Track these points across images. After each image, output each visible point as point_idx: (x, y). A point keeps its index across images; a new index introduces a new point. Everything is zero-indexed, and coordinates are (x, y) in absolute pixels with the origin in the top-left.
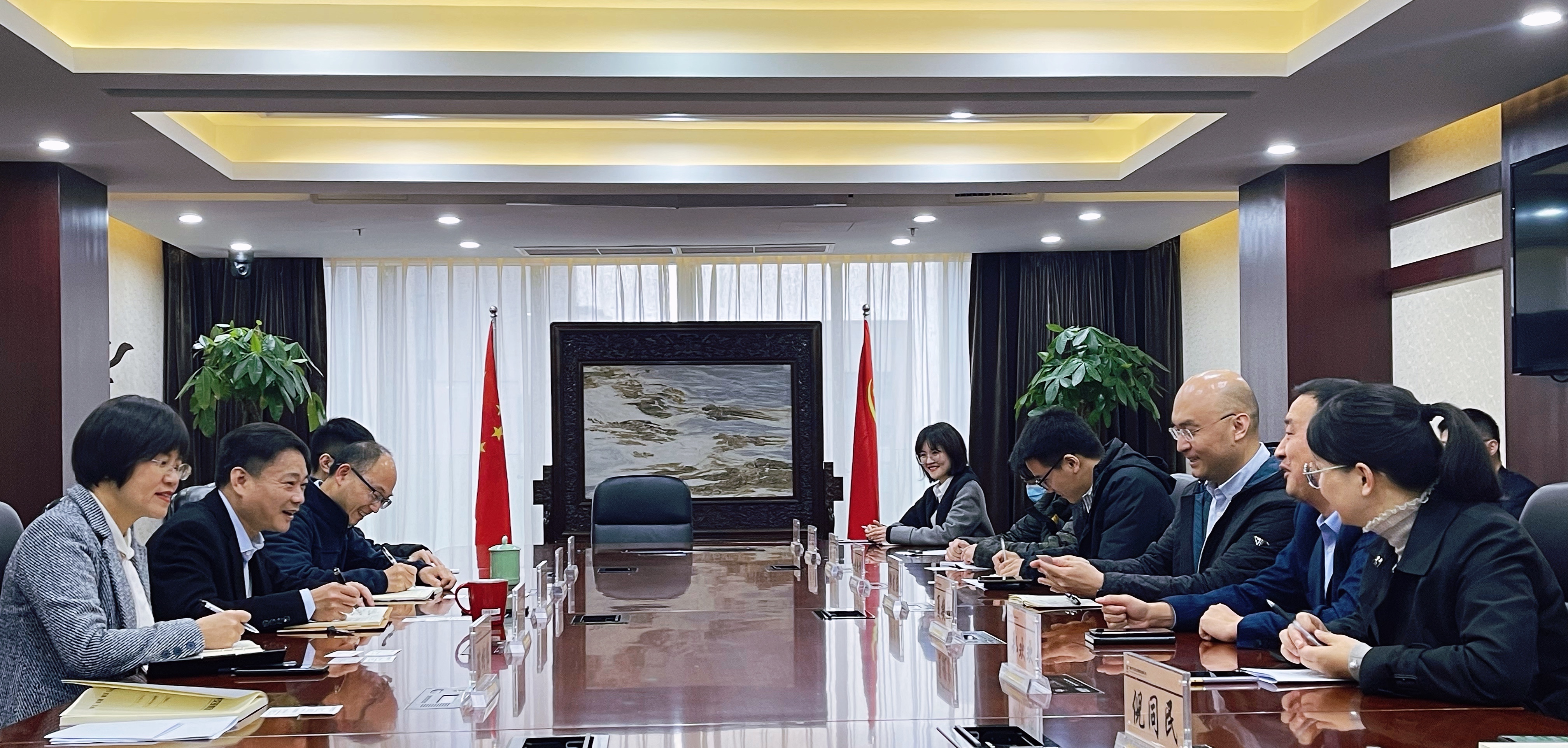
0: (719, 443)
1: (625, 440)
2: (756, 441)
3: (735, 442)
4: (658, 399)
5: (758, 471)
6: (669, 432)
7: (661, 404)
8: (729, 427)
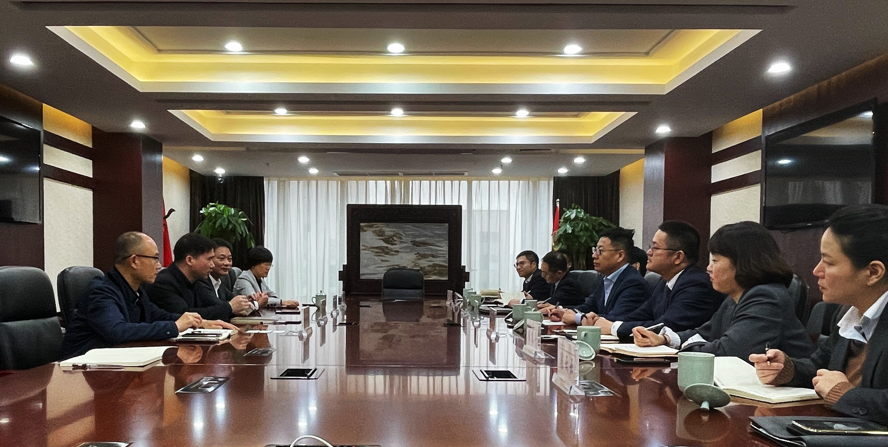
0: (417, 256)
1: (378, 254)
2: (433, 256)
3: (424, 256)
4: (391, 237)
5: (433, 269)
6: (396, 251)
7: (393, 239)
8: (422, 250)
